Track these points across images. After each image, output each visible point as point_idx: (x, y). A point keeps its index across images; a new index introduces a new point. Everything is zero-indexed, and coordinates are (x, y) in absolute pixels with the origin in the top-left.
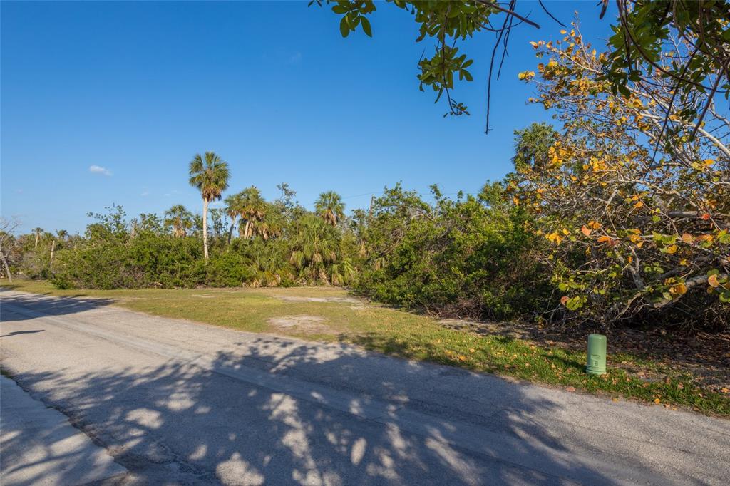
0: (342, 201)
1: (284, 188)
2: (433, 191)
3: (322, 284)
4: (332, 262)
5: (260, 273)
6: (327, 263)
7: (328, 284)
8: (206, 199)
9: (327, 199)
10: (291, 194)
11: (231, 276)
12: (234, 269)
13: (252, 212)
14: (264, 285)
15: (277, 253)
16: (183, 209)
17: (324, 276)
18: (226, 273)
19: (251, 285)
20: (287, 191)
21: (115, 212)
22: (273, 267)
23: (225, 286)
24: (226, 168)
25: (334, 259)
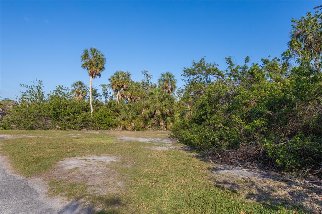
0: (175, 78)
1: (145, 73)
2: (228, 62)
3: (161, 129)
4: (167, 115)
5: (122, 122)
6: (164, 116)
7: (165, 129)
8: (91, 77)
9: (166, 77)
10: (150, 77)
11: (104, 123)
12: (106, 119)
13: (121, 85)
14: (124, 129)
15: (134, 109)
16: (82, 84)
17: (163, 124)
18: (101, 121)
19: (116, 129)
20: (147, 75)
21: (37, 84)
22: (130, 118)
23: (100, 129)
24: (103, 57)
25: (168, 114)
